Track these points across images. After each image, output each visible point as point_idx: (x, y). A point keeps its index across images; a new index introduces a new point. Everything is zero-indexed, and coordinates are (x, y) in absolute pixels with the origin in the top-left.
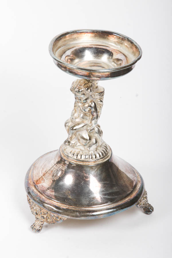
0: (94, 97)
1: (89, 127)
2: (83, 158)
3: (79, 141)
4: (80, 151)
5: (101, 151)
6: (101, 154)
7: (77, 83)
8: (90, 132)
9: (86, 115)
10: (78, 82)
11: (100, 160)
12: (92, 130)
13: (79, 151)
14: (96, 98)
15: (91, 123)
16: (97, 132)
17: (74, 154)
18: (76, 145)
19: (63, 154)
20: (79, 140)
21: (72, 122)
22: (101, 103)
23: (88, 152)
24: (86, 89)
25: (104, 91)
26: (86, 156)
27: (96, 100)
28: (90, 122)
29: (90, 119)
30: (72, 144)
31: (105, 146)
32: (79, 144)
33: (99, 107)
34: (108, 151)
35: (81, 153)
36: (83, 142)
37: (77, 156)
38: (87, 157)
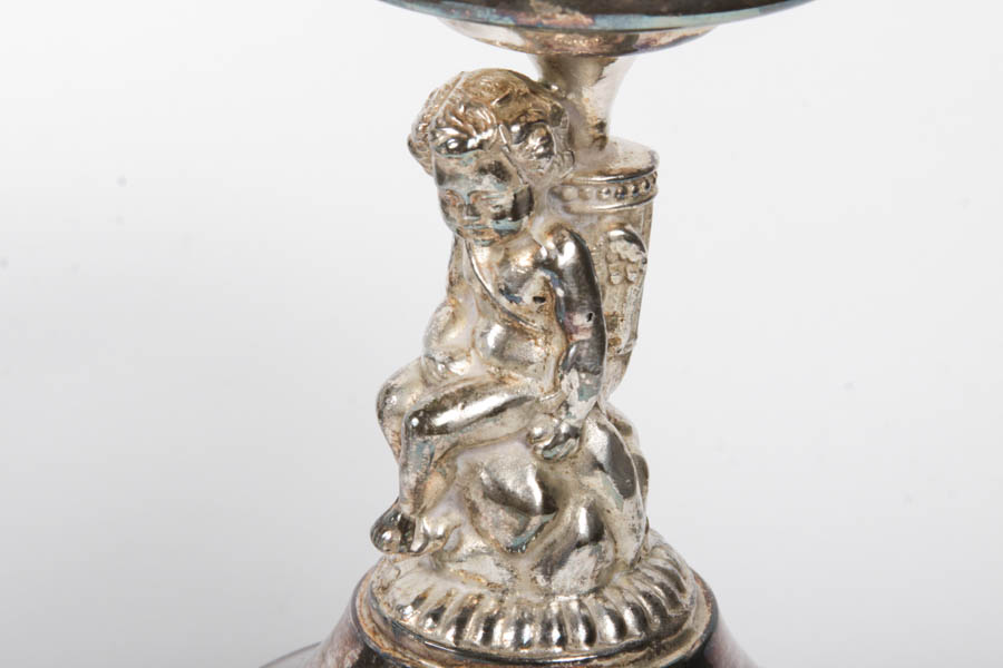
0: (576, 205)
1: (540, 417)
2: (503, 637)
3: (472, 522)
4: (484, 591)
5: (630, 598)
6: (629, 618)
7: (452, 94)
8: (549, 454)
9: (523, 333)
10: (459, 86)
11: (623, 657)
12: (567, 436)
13: (477, 591)
14: (591, 214)
15: (556, 387)
16: (602, 457)
17: (442, 609)
18: (456, 549)
19: (370, 615)
20: (474, 510)
21: (426, 383)
22: (630, 251)
23: (536, 599)
24: (516, 129)
25: (651, 169)
26: (520, 625)
27: (592, 226)
28: (547, 383)
29: (552, 362)
30: (427, 538)
31: (669, 567)
32: (472, 542)
33: (616, 279)
34: (685, 600)
35: (490, 605)
36: (497, 526)
37: (461, 623)
38: (529, 633)
